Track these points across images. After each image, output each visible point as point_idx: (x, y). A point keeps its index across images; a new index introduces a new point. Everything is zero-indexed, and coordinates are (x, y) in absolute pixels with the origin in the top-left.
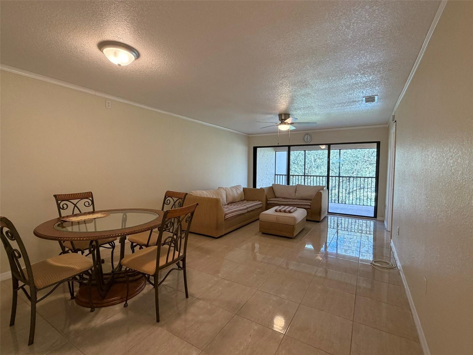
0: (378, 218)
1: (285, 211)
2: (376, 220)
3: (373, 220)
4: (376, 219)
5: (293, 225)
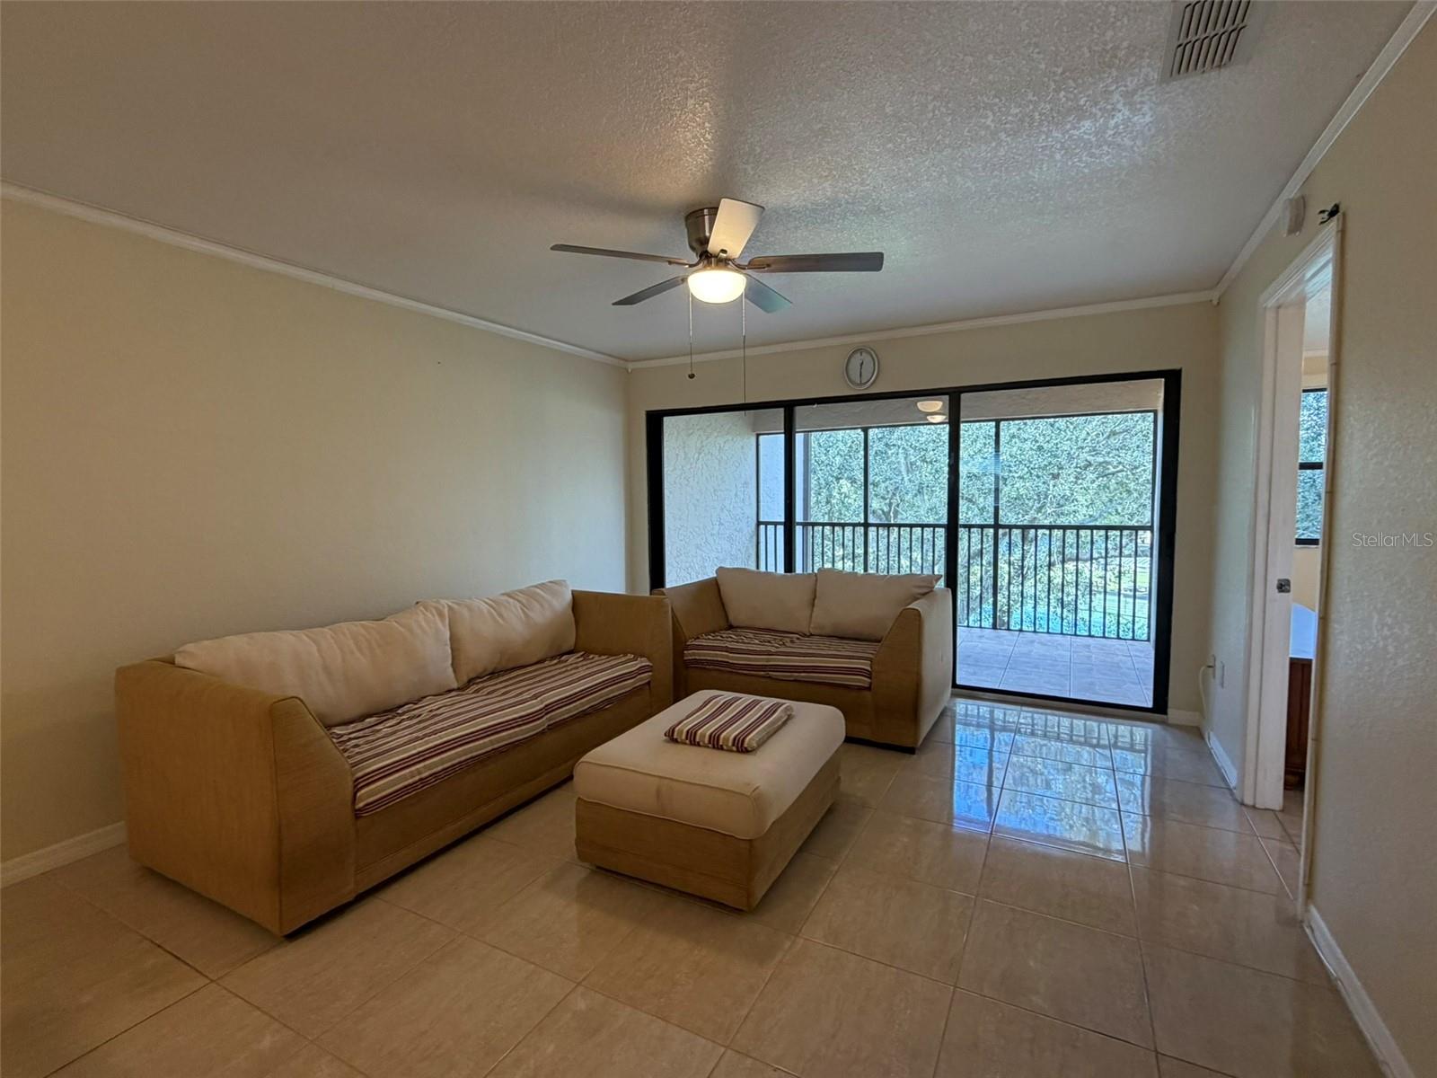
0: (1174, 714)
1: (714, 741)
2: (1163, 723)
4: (1165, 717)
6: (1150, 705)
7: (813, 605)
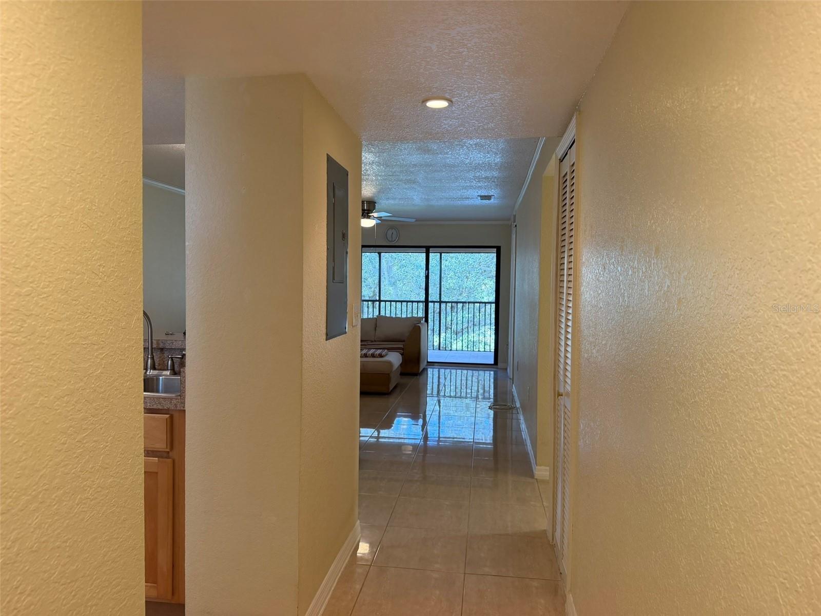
0: (500, 365)
1: (373, 356)
2: (497, 368)
3: (493, 369)
4: (497, 366)
5: (389, 374)
6: (493, 363)
7: (376, 330)
